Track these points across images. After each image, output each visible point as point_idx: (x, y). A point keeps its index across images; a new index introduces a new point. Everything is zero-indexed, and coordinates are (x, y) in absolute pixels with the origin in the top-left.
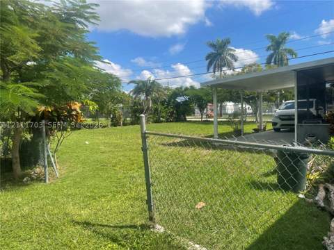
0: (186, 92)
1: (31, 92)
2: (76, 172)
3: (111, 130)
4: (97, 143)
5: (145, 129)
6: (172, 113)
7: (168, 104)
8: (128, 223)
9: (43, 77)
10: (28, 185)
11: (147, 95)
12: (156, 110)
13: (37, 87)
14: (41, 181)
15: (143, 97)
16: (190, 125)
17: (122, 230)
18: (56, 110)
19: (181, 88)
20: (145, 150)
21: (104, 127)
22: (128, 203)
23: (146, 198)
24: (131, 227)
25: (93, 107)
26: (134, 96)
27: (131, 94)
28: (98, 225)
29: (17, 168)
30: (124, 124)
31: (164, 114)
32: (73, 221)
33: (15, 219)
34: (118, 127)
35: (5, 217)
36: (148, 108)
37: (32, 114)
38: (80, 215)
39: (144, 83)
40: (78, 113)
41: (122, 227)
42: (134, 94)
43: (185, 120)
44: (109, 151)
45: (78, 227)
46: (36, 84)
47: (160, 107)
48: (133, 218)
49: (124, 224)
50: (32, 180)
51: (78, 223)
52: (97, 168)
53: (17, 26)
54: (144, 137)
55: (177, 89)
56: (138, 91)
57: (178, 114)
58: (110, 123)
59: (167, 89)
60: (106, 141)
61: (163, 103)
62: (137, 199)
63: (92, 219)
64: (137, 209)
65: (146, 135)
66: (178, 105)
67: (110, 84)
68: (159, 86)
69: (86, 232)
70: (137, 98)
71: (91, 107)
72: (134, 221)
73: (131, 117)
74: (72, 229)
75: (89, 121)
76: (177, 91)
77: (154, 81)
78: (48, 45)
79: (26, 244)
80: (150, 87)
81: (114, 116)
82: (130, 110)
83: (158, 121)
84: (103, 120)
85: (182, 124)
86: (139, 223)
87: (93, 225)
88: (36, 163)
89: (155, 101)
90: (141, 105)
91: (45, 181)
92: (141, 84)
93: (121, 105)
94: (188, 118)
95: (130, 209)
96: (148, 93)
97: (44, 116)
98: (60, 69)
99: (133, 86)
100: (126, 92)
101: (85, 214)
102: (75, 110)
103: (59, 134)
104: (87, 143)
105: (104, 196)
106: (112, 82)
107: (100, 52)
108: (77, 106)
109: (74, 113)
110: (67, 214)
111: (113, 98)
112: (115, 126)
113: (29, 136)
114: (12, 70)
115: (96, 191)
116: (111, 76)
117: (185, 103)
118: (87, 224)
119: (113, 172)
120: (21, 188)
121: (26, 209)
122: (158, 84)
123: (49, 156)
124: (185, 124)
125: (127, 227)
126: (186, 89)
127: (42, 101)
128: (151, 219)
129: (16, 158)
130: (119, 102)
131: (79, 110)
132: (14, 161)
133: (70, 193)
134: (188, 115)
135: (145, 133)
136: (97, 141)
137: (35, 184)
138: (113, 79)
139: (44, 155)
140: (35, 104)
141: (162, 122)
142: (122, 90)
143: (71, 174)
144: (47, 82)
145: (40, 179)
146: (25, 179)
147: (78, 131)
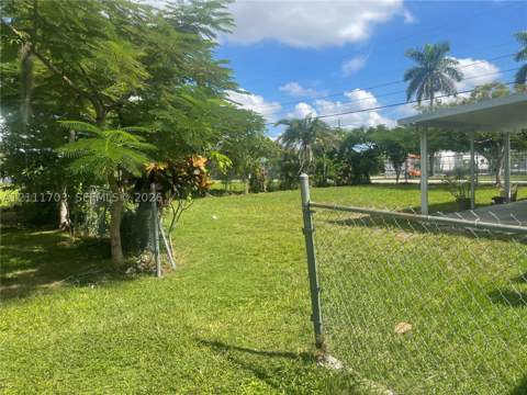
0: (371, 136)
1: (136, 141)
2: (200, 263)
3: (249, 197)
4: (230, 219)
5: (308, 198)
6: (346, 172)
7: (341, 156)
8: (282, 349)
9: (153, 119)
10: (132, 279)
11: (305, 143)
12: (320, 166)
13: (144, 134)
14: (150, 274)
15: (298, 146)
16: (377, 192)
17: (272, 360)
18: (171, 168)
19: (362, 129)
20: (308, 232)
21: (240, 193)
22: (280, 316)
23: (309, 309)
24: (287, 355)
25: (223, 163)
26: (284, 145)
27: (280, 141)
28: (235, 348)
29: (118, 253)
30: (270, 189)
31: (332, 173)
32: (197, 340)
33: (115, 331)
34: (260, 194)
35: (100, 327)
36: (307, 163)
37: (138, 174)
38: (208, 331)
39: (301, 123)
40: (202, 172)
41: (272, 355)
42: (284, 141)
43: (368, 183)
44: (249, 232)
45: (206, 349)
46: (142, 129)
47: (326, 161)
48: (289, 341)
49: (275, 350)
50: (138, 271)
51: (205, 343)
52: (231, 257)
53: (114, 41)
54: (307, 211)
55: (355, 131)
56: (290, 136)
57: (357, 172)
58: (247, 187)
59: (339, 131)
60: (243, 215)
61: (330, 155)
62: (294, 311)
63: (225, 338)
64: (296, 327)
65: (311, 209)
66: (356, 158)
67: (249, 127)
68: (324, 127)
69: (218, 358)
70: (290, 148)
71: (221, 164)
72: (292, 345)
73: (280, 178)
74: (196, 351)
75: (217, 184)
76: (355, 135)
77: (316, 120)
78: (159, 69)
79: (130, 371)
80: (311, 129)
81: (254, 177)
82: (278, 168)
83: (322, 184)
84: (237, 184)
85: (363, 189)
86: (299, 350)
87: (228, 348)
88: (143, 247)
89: (317, 152)
90: (295, 158)
91: (156, 275)
92: (296, 125)
93: (264, 160)
94: (374, 179)
95: (284, 326)
96: (307, 139)
97: (154, 176)
98: (175, 105)
99: (283, 128)
100: (273, 139)
101: (215, 329)
102: (198, 168)
103: (175, 203)
104: (215, 217)
105: (241, 302)
106: (252, 122)
107: (234, 77)
108: (201, 162)
109: (196, 172)
110: (188, 328)
111: (253, 148)
112: (256, 192)
113: (133, 207)
114: (109, 109)
115: (229, 293)
116: (248, 114)
117: (369, 154)
118: (218, 346)
119: (255, 264)
120: (124, 284)
121: (130, 316)
122: (324, 124)
123: (161, 237)
124: (368, 189)
125: (280, 355)
126: (371, 131)
127: (152, 155)
128: (319, 345)
129: (116, 239)
130: (262, 154)
131: (203, 168)
132: (114, 243)
133: (192, 294)
134: (372, 174)
135: (309, 205)
136: (230, 216)
137: (142, 278)
138: (252, 118)
139: (154, 236)
140: (142, 159)
141: (329, 185)
142: (267, 136)
143: (193, 265)
144: (158, 126)
145: (149, 271)
146: (128, 271)
147: (202, 200)
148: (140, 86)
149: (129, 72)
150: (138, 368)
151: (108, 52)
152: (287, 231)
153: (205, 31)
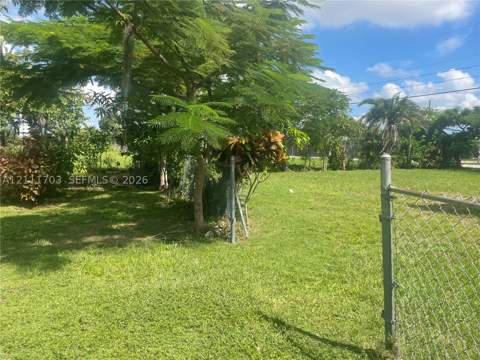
0: (466, 118)
2: (271, 234)
3: (328, 174)
4: (306, 193)
5: (389, 181)
6: (433, 154)
7: (429, 138)
8: (346, 339)
10: (210, 242)
11: (390, 123)
12: (405, 147)
14: (225, 239)
15: (382, 126)
16: (468, 178)
17: (335, 351)
18: (250, 143)
19: (456, 110)
20: (386, 220)
21: (319, 169)
22: (348, 301)
23: (381, 298)
24: (351, 348)
25: (302, 140)
26: (368, 125)
27: (364, 120)
28: (297, 329)
29: (200, 217)
30: (349, 168)
31: (418, 155)
32: (259, 313)
33: (186, 291)
34: (339, 171)
35: (174, 286)
36: (391, 144)
37: (217, 146)
38: (271, 305)
39: (387, 103)
40: (279, 148)
41: (334, 344)
42: (368, 120)
43: (458, 167)
44: (323, 208)
45: (266, 325)
47: (412, 142)
48: (355, 332)
49: (339, 339)
50: (216, 235)
51: (266, 318)
52: (302, 233)
54: (387, 196)
55: (447, 112)
56: (374, 115)
57: (446, 155)
58: (326, 164)
59: (429, 112)
60: (319, 191)
61: (418, 136)
62: (364, 298)
63: (287, 317)
64: (364, 317)
65: (392, 194)
66: (446, 141)
67: (332, 106)
68: (413, 107)
69: (277, 337)
70: (373, 128)
71: (299, 140)
72: (359, 337)
73: (360, 157)
74: (257, 326)
75: (297, 160)
76: (447, 116)
77: (405, 100)
80: (398, 109)
81: (334, 153)
82: (359, 146)
83: (406, 166)
84: (316, 160)
85: (453, 173)
86: (365, 345)
87: (289, 327)
88: (222, 213)
89: (404, 133)
90: (378, 137)
91: (231, 242)
92: (382, 105)
93: (346, 138)
94: (465, 164)
95: (351, 314)
96: (392, 119)
97: (237, 150)
98: (260, 82)
99: (368, 107)
100: (356, 119)
101: (278, 305)
102: (275, 143)
103: (252, 176)
104: (291, 191)
105: (309, 280)
106: (335, 101)
108: (278, 138)
109: (273, 148)
110: (251, 299)
111: (334, 127)
112: (334, 169)
113: (217, 176)
115: (297, 269)
116: (333, 94)
117: (461, 137)
118: (278, 323)
119: (325, 242)
120: (203, 246)
121: (201, 279)
122: (412, 103)
123: (236, 204)
124: (458, 173)
125: (343, 346)
126: (466, 112)
127: (234, 130)
128: (389, 346)
129: (198, 205)
130: (346, 133)
131: (280, 144)
132: (196, 207)
133: (260, 264)
134: (464, 158)
135: (390, 190)
136: (306, 190)
137: (218, 242)
138: (337, 97)
139: (231, 203)
141: (413, 167)
142: (350, 115)
143: (265, 235)
145: (225, 237)
146: (207, 235)
147: (282, 174)
148: (225, 63)
149: (215, 49)
150: (201, 332)
151: (197, 29)
152: (364, 211)
153: (293, 8)
